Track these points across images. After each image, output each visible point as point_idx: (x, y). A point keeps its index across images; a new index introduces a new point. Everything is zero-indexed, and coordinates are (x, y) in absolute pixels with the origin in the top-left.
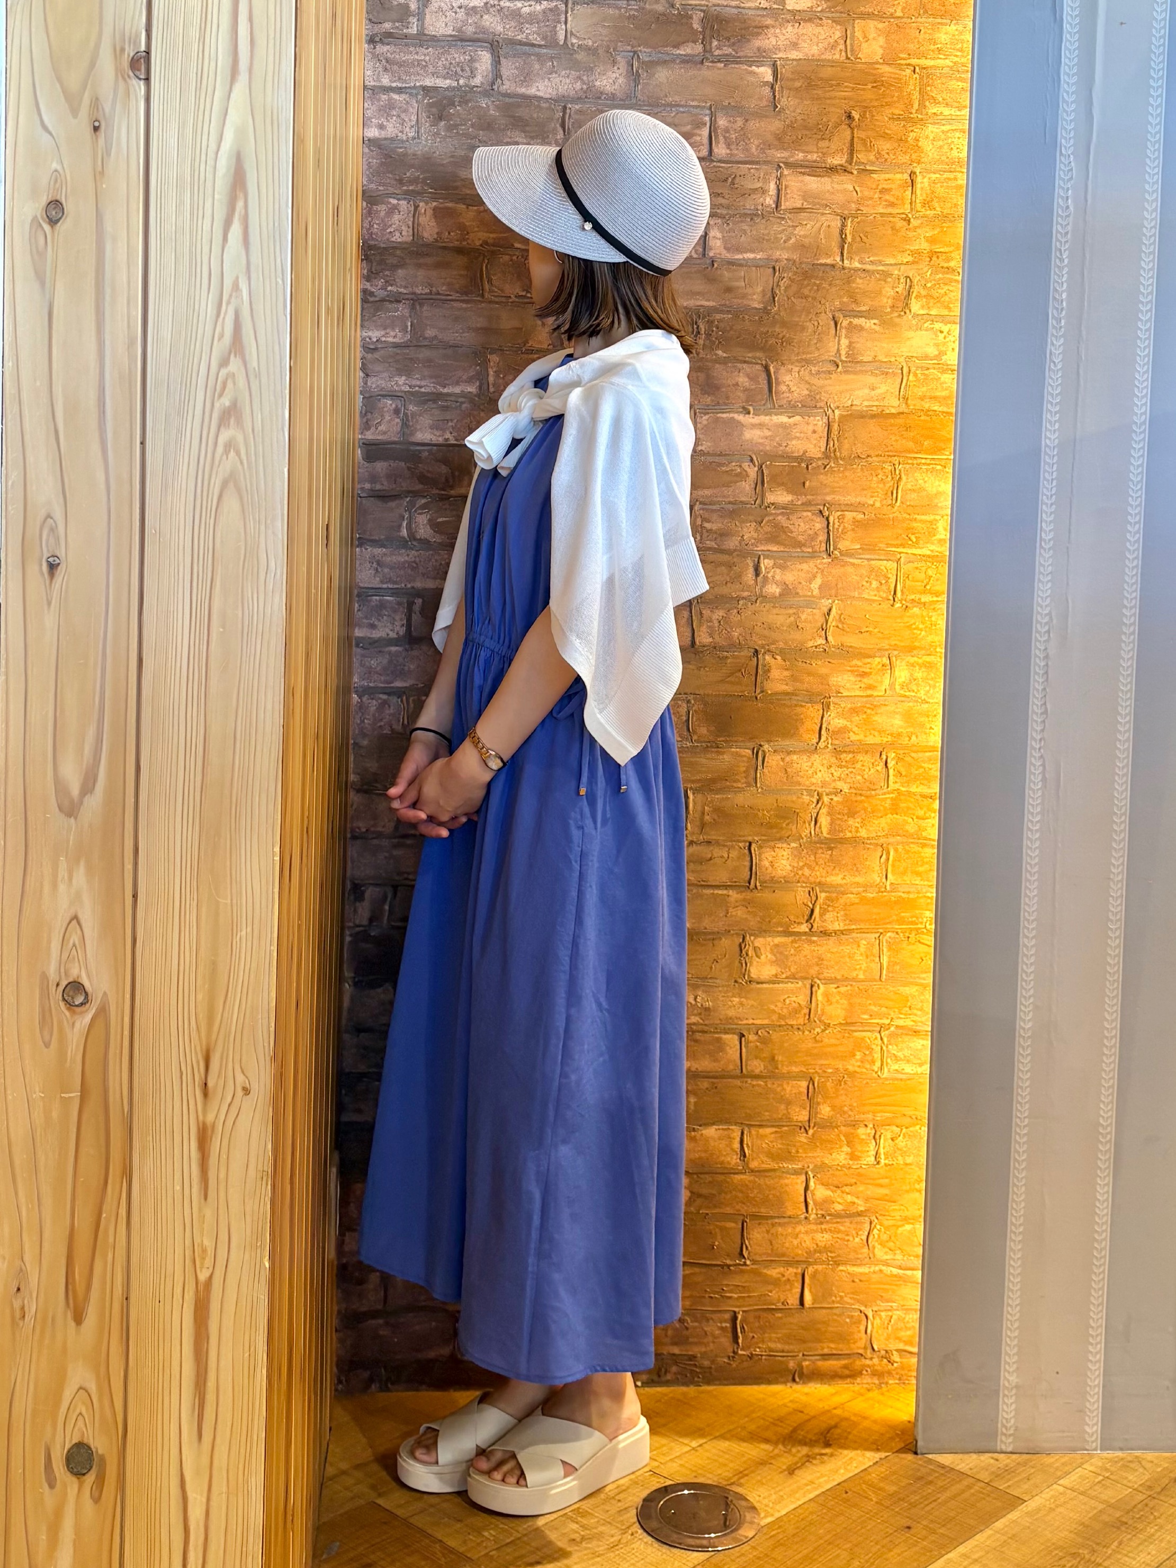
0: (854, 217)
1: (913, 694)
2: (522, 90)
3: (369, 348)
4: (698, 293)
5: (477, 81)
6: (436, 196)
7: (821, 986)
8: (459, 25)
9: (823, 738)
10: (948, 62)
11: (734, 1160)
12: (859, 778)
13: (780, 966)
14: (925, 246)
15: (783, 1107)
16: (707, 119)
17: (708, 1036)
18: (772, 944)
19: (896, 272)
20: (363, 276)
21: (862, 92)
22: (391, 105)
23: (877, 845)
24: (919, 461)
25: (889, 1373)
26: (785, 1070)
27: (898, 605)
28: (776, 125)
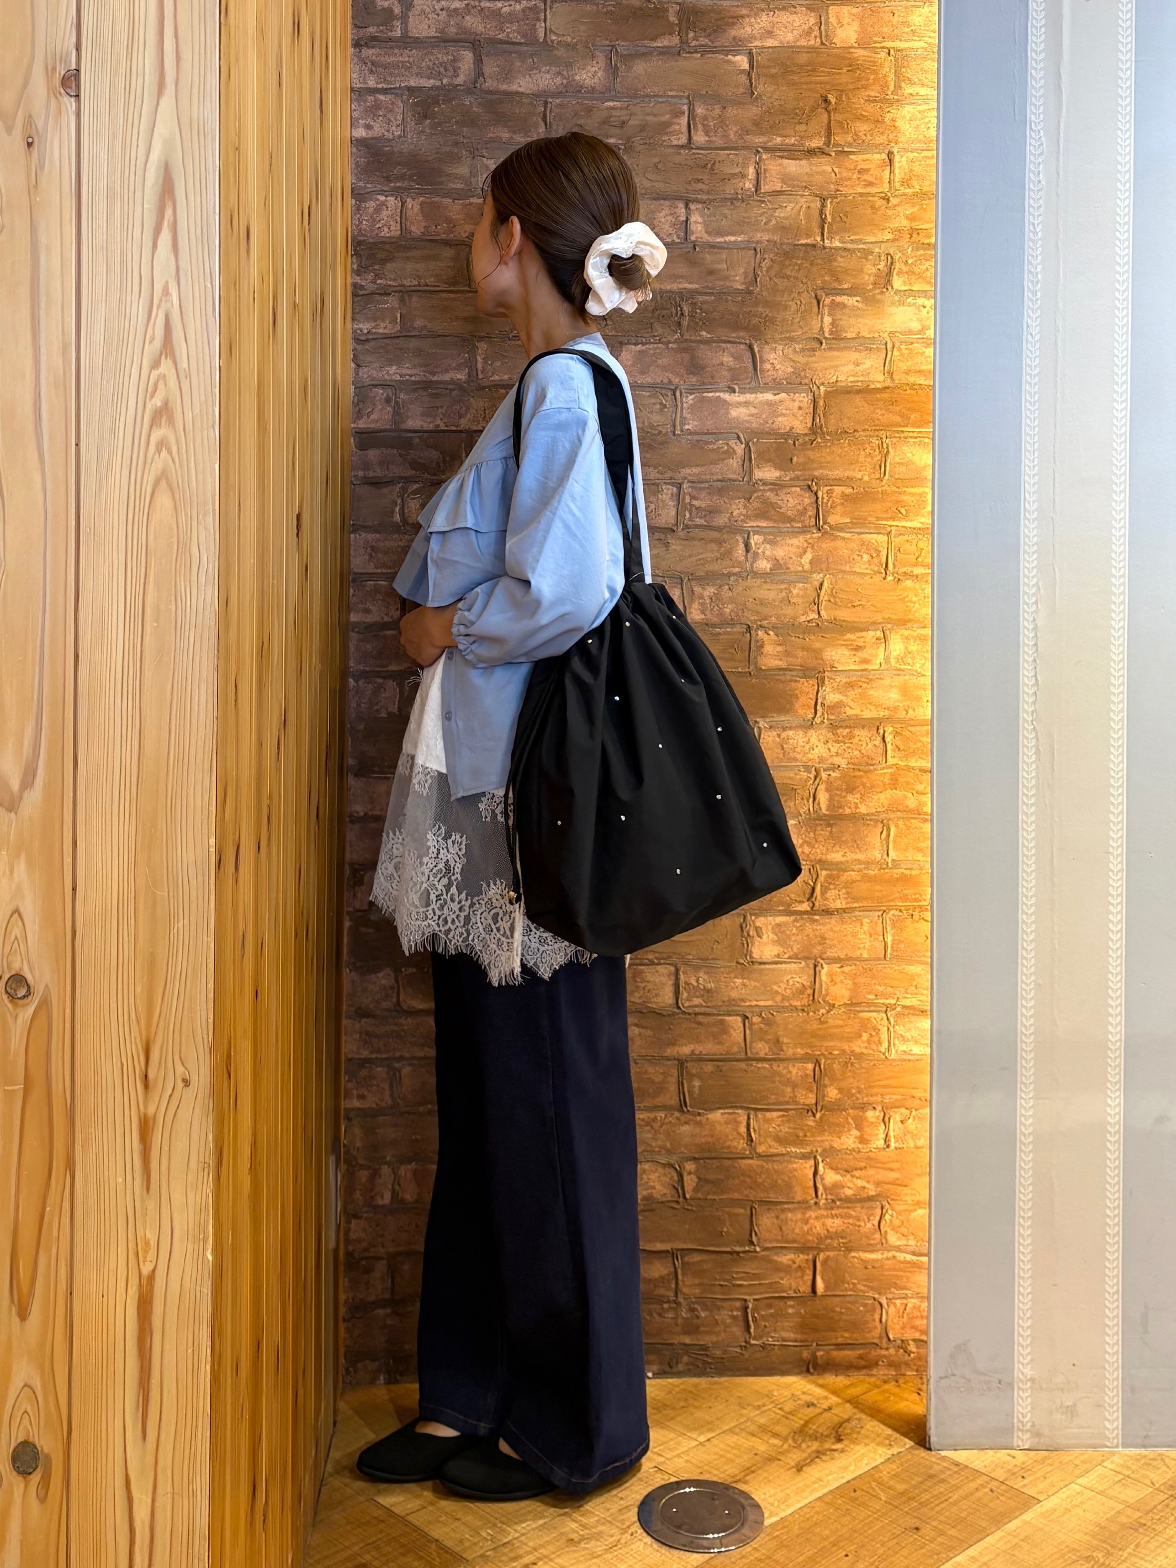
0: (833, 197)
1: (909, 667)
2: (504, 87)
3: (359, 339)
4: (682, 277)
5: (461, 79)
6: (421, 192)
7: (825, 965)
8: (442, 25)
9: (819, 714)
10: (922, 44)
11: (741, 1144)
12: (857, 753)
13: (782, 946)
14: (905, 223)
15: (789, 1090)
16: (685, 108)
17: (712, 1019)
18: (773, 923)
19: (877, 250)
20: (353, 270)
21: (838, 76)
22: (377, 106)
23: (877, 820)
24: (906, 434)
25: (907, 1364)
26: (790, 1052)
27: (890, 578)
28: (754, 111)
